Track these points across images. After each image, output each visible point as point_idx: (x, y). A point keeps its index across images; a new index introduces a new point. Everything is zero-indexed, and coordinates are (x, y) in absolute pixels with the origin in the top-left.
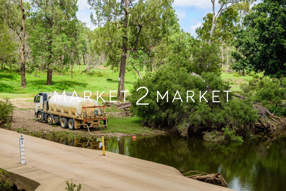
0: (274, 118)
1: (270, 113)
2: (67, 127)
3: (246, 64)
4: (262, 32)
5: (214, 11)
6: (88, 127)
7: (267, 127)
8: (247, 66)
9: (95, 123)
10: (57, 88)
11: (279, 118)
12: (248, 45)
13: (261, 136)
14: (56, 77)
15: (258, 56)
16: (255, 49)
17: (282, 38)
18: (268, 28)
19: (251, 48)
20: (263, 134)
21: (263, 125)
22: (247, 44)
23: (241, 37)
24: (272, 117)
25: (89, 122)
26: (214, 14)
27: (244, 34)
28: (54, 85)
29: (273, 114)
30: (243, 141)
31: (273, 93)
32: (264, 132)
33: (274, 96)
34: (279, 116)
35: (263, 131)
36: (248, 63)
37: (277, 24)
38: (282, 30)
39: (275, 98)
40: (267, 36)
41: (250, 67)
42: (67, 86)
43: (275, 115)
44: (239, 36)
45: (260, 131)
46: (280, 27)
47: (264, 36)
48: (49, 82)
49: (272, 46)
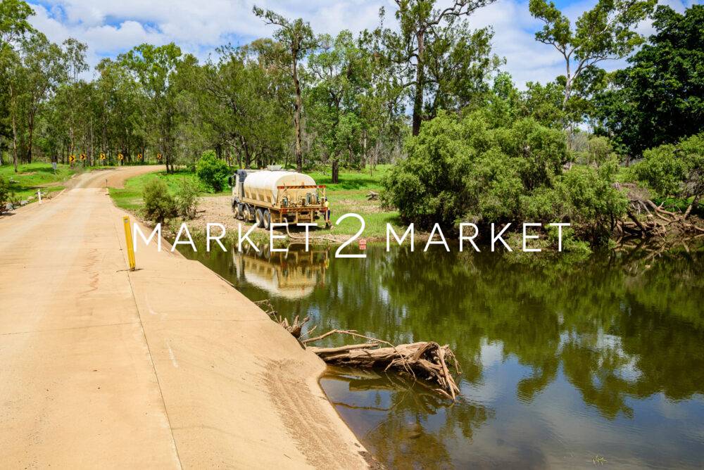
0: (661, 213)
1: (654, 206)
2: (262, 225)
3: (617, 144)
4: (643, 91)
5: (568, 71)
7: (647, 228)
8: (617, 146)
9: (303, 217)
11: (673, 214)
12: (621, 114)
13: (635, 246)
15: (636, 131)
16: (632, 121)
17: (678, 97)
18: (653, 83)
19: (625, 119)
20: (638, 241)
21: (639, 225)
22: (617, 112)
23: (608, 103)
24: (658, 212)
25: (290, 215)
26: (569, 76)
27: (613, 98)
28: (341, 184)
29: (660, 207)
30: (591, 252)
32: (641, 239)
33: (662, 173)
34: (672, 212)
35: (639, 236)
36: (620, 143)
37: (668, 76)
38: (678, 84)
39: (664, 178)
40: (651, 95)
41: (624, 148)
43: (664, 209)
44: (606, 102)
45: (633, 237)
46: (674, 80)
47: (646, 96)
48: (335, 180)
49: (660, 112)
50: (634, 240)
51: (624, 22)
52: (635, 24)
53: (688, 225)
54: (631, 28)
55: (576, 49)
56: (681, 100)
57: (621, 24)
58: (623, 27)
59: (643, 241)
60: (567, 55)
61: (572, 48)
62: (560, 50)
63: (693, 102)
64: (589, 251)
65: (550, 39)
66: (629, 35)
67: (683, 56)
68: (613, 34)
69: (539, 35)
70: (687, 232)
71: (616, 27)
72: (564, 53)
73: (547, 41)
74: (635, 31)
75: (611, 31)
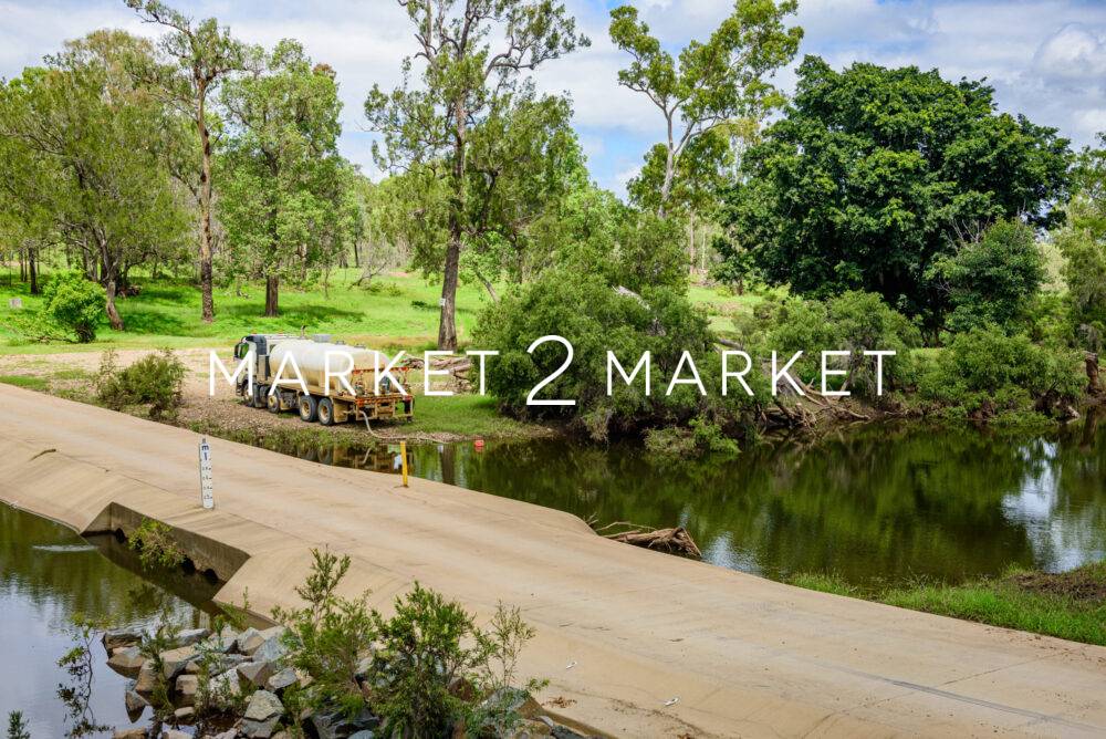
0: (811, 394)
2: (315, 418)
3: (748, 267)
4: (784, 191)
5: (670, 138)
6: (367, 419)
7: (795, 416)
8: (748, 271)
9: (383, 408)
10: (291, 323)
12: (752, 221)
13: (782, 439)
14: (287, 297)
15: (776, 248)
16: (769, 232)
17: (832, 205)
18: (797, 180)
19: (759, 229)
20: (785, 433)
21: (786, 413)
22: (749, 218)
23: (735, 201)
24: (808, 392)
25: (368, 407)
26: (671, 145)
27: (742, 193)
28: (284, 317)
29: (810, 385)
30: (739, 451)
31: (809, 337)
32: (789, 429)
35: (786, 426)
36: (751, 265)
37: (818, 172)
38: (831, 185)
40: (796, 199)
41: (757, 274)
42: (315, 319)
43: (814, 390)
44: (731, 199)
45: (779, 427)
46: (827, 179)
47: (789, 199)
48: (272, 308)
49: (807, 224)
50: (781, 431)
51: (754, 65)
52: (772, 70)
53: (842, 409)
54: (765, 78)
55: (683, 103)
56: (836, 211)
57: (750, 69)
58: (753, 72)
59: (791, 432)
60: (668, 111)
61: (676, 100)
62: (657, 103)
63: (853, 215)
64: (737, 450)
65: (642, 84)
66: (763, 89)
67: (839, 144)
68: (738, 83)
69: (623, 75)
70: (841, 418)
71: (742, 73)
72: (664, 108)
73: (636, 86)
74: (770, 82)
75: (735, 78)
